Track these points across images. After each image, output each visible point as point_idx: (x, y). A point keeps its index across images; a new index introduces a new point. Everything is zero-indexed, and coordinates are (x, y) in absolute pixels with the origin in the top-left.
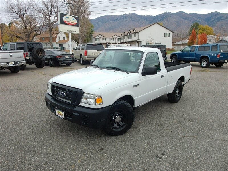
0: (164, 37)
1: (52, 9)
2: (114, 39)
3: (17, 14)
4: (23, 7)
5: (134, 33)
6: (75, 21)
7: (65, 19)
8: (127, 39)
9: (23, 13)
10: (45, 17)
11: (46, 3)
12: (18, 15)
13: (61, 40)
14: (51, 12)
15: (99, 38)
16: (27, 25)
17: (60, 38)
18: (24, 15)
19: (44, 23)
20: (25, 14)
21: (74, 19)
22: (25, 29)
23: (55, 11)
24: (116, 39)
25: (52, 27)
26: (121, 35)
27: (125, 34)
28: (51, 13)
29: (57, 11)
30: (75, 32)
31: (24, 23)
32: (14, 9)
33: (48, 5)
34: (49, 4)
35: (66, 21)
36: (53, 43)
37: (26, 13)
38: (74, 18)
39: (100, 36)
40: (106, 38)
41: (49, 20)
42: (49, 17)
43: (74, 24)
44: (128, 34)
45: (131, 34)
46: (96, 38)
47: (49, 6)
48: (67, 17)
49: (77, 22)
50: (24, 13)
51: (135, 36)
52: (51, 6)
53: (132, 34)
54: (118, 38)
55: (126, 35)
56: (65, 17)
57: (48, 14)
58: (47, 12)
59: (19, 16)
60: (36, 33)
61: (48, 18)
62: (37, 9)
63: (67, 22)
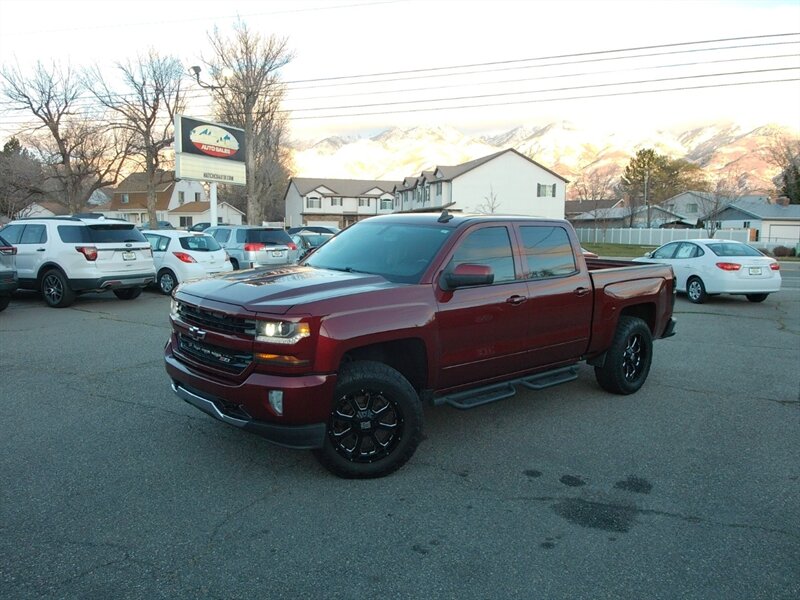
0: (539, 195)
1: (156, 100)
2: (372, 201)
3: (36, 113)
4: (59, 89)
5: (437, 182)
6: (233, 144)
7: (196, 136)
8: (415, 201)
9: (58, 111)
10: (133, 124)
11: (139, 80)
12: (40, 116)
13: (187, 201)
14: (155, 108)
15: (319, 196)
16: (68, 150)
17: (182, 194)
18: (60, 115)
19: (129, 145)
20: (63, 113)
21: (227, 138)
22: (63, 163)
23: (168, 105)
24: (379, 200)
25: (157, 160)
26: (395, 188)
27: (406, 185)
28: (154, 114)
29: (176, 107)
30: (232, 178)
31: (61, 142)
32: (26, 97)
33: (144, 84)
34: (147, 83)
35: (201, 145)
36: (158, 212)
37: (65, 111)
38: (230, 135)
39: (322, 190)
40: (342, 197)
41: (147, 134)
42: (148, 127)
43: (227, 152)
44: (418, 187)
45: (426, 185)
46: (310, 195)
47: (150, 90)
48: (205, 132)
49: (237, 148)
50: (61, 109)
51: (439, 192)
52: (157, 90)
53: (432, 186)
54: (383, 197)
55: (411, 190)
56: (199, 129)
57: (145, 115)
58: (141, 108)
59: (44, 119)
60: (101, 177)
61: (144, 128)
62: (107, 99)
63: (204, 147)
